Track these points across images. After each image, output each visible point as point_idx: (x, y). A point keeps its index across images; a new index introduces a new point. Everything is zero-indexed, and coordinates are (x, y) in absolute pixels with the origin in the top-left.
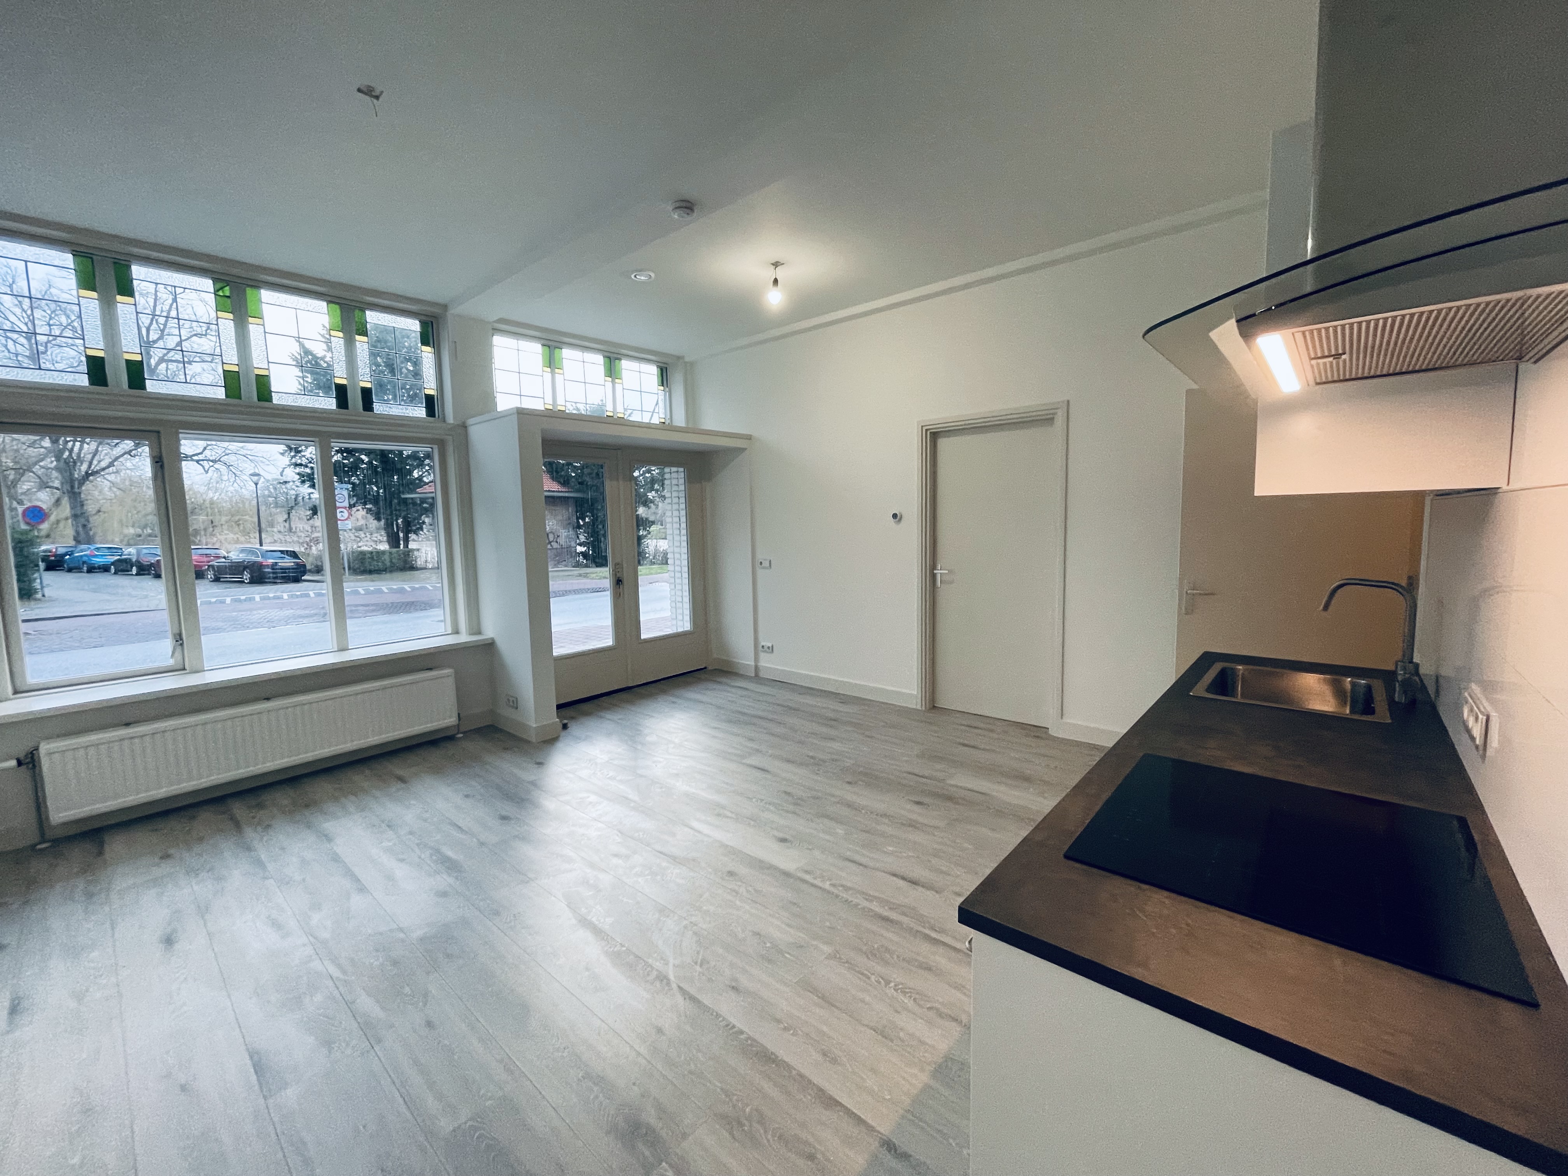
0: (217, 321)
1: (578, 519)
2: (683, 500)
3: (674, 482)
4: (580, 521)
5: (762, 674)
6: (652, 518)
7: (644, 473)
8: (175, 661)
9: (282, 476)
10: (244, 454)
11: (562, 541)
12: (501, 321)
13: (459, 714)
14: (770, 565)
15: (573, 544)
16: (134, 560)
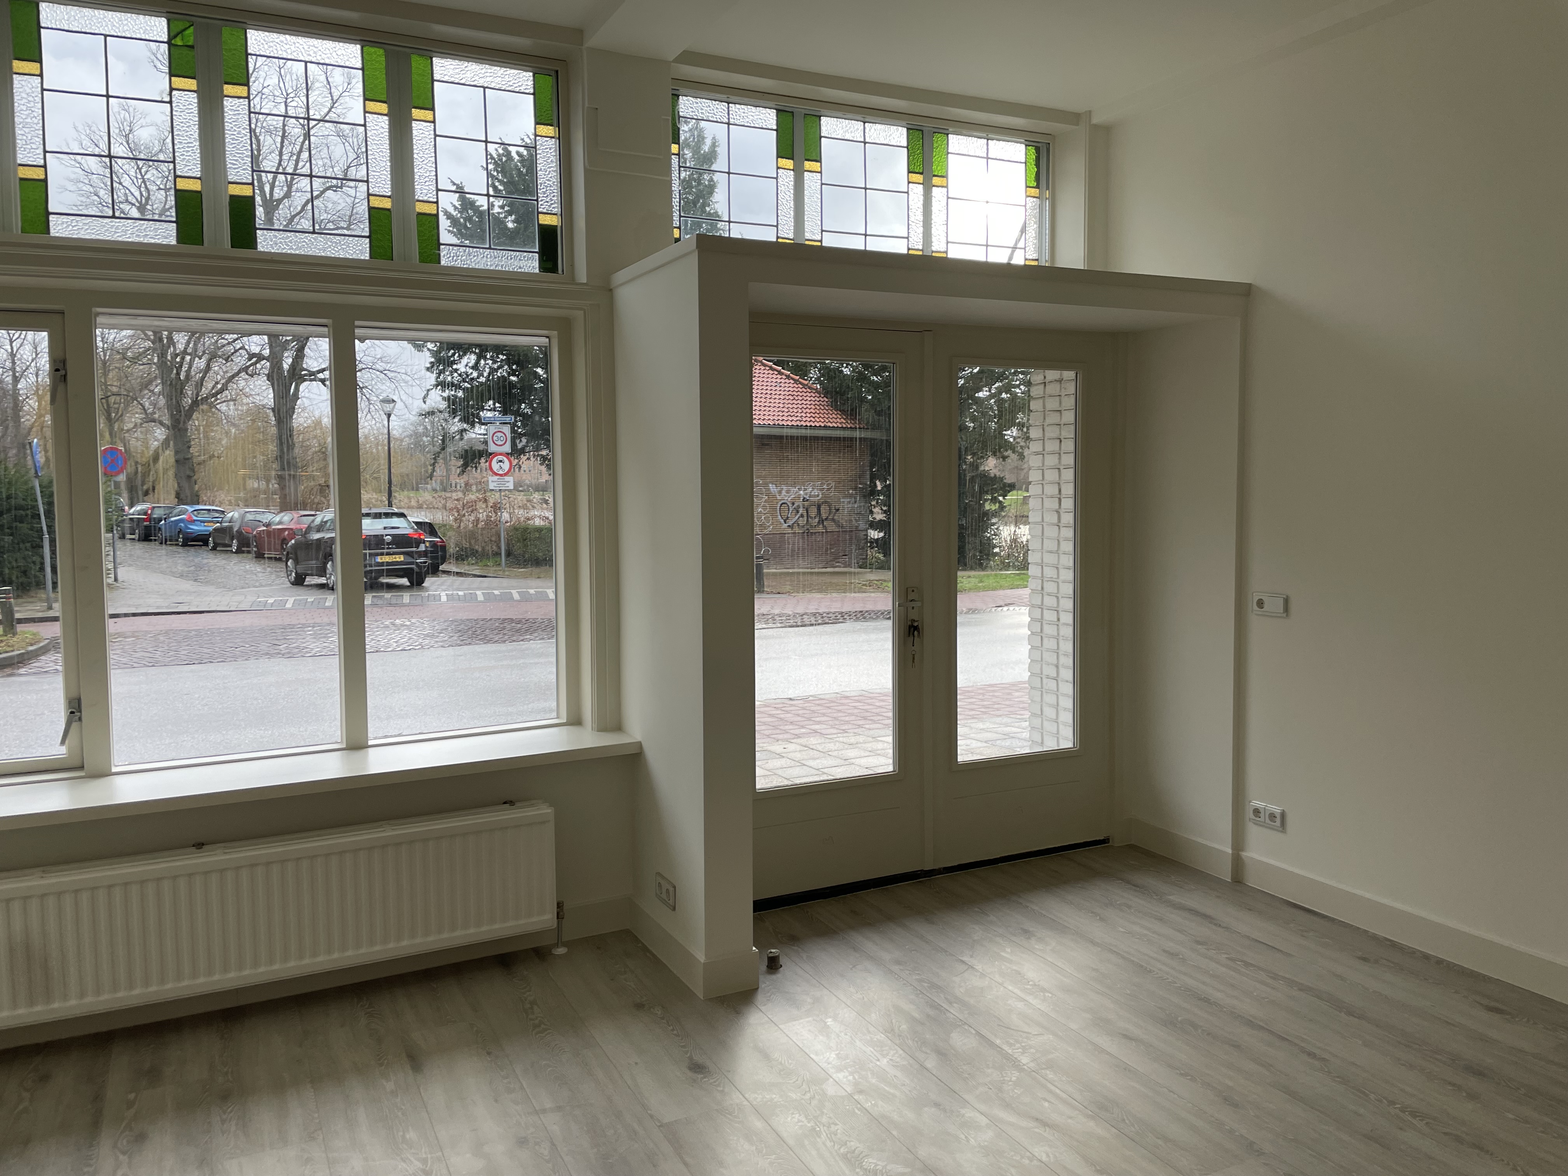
0: (170, 94)
1: (873, 478)
2: (1069, 446)
3: (1052, 404)
4: (878, 483)
5: (1252, 880)
6: (1009, 479)
7: (1000, 391)
8: (69, 749)
9: (425, 402)
10: (381, 369)
11: (843, 517)
12: (689, 57)
13: (560, 905)
14: (1286, 609)
15: (862, 525)
16: (235, 529)
